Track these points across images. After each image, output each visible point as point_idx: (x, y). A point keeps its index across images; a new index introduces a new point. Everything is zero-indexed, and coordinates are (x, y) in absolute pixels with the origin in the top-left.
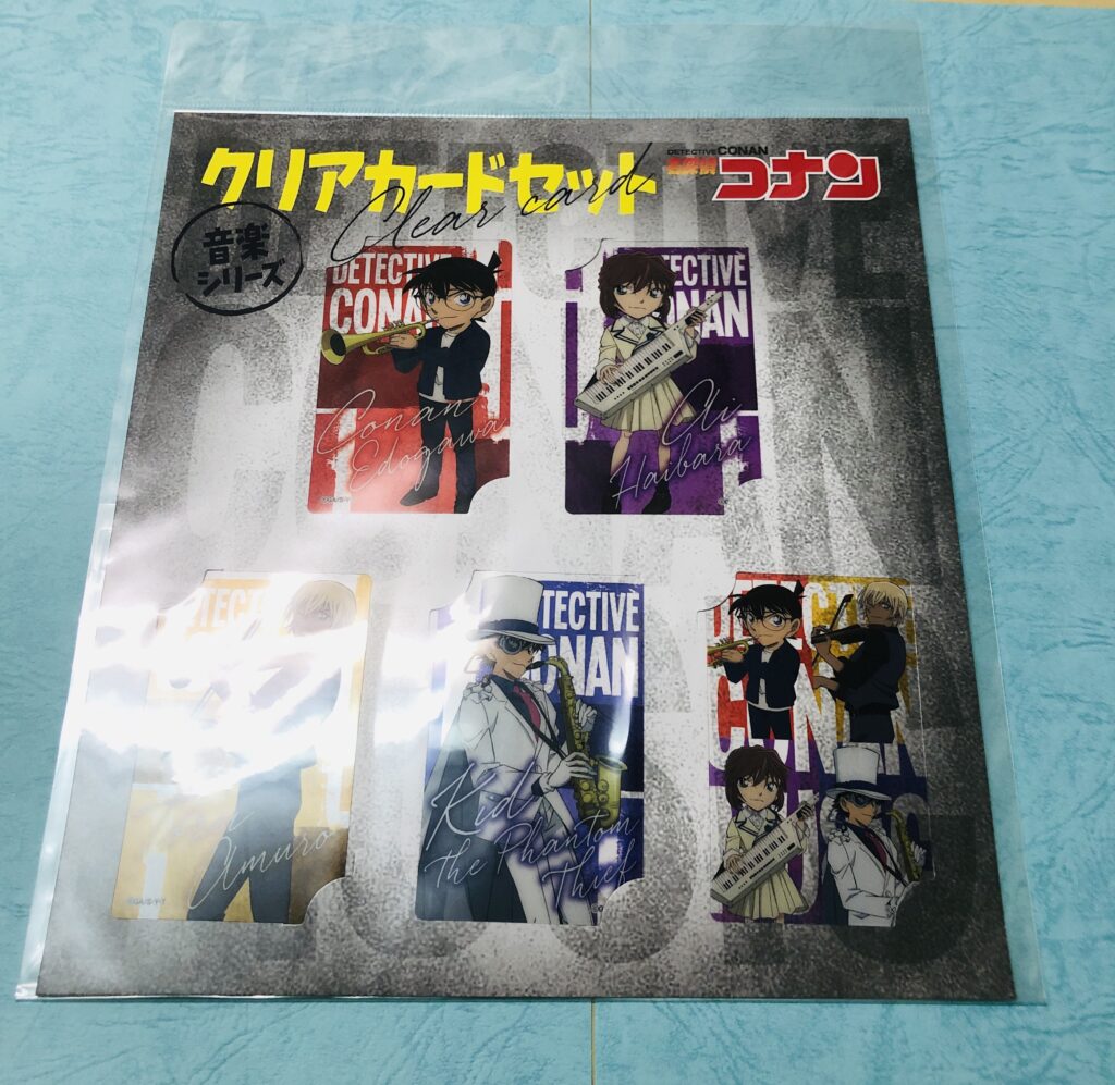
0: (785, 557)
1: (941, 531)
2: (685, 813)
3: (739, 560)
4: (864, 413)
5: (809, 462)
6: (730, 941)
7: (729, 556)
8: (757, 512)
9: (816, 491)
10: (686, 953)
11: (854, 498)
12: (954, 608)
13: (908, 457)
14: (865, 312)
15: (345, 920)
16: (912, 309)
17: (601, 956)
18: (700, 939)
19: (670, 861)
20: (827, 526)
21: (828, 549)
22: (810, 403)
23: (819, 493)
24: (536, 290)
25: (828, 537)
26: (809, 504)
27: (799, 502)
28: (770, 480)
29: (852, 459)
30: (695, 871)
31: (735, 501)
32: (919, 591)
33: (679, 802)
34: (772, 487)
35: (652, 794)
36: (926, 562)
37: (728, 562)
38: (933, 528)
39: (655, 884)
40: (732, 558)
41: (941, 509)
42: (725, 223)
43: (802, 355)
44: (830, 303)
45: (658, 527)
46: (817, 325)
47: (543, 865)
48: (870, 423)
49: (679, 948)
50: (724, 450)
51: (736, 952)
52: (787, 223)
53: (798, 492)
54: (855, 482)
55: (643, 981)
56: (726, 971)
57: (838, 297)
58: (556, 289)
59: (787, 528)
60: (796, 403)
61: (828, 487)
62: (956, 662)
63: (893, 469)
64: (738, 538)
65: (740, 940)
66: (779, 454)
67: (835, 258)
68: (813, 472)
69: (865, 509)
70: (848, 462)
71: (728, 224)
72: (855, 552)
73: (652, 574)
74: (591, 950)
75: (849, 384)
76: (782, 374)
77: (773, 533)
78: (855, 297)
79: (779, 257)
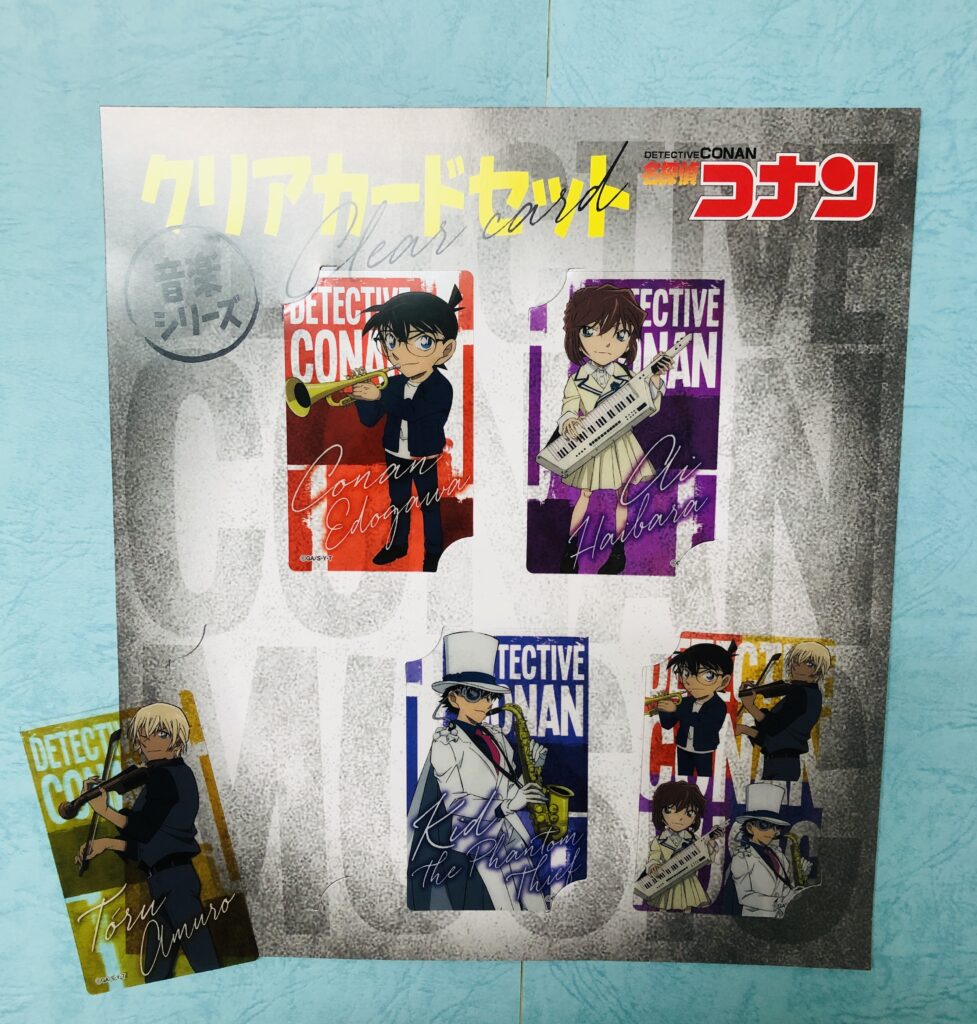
0: (727, 618)
1: (878, 595)
2: (622, 832)
3: (685, 620)
4: (821, 473)
5: (761, 525)
6: (652, 924)
7: (676, 617)
8: (706, 575)
9: (764, 554)
10: (617, 932)
11: (800, 561)
12: (877, 666)
13: (858, 520)
14: (838, 360)
15: (352, 908)
16: (888, 356)
17: (550, 933)
18: (628, 923)
19: (608, 867)
20: (770, 589)
21: (768, 612)
22: (769, 462)
23: (767, 556)
24: (498, 332)
25: (770, 599)
26: (756, 567)
27: (747, 565)
28: (721, 543)
29: (802, 522)
30: (627, 875)
31: (686, 563)
32: (847, 651)
33: (617, 824)
34: (723, 550)
35: (595, 818)
36: (858, 623)
37: (675, 622)
38: (869, 590)
39: (595, 884)
40: (678, 618)
41: (881, 573)
42: (702, 249)
43: (767, 409)
44: (803, 349)
45: (611, 588)
46: (786, 375)
47: (506, 870)
48: (826, 483)
49: (611, 929)
50: (680, 511)
51: (655, 932)
52: (769, 249)
53: (747, 555)
54: (803, 546)
55: (582, 950)
56: (647, 945)
57: (813, 341)
58: (519, 330)
59: (732, 590)
60: (755, 462)
61: (776, 550)
62: (869, 713)
63: (842, 532)
64: (686, 600)
65: (660, 924)
66: (733, 515)
67: (816, 293)
68: (764, 535)
69: (809, 572)
70: (799, 525)
71: (705, 251)
72: (793, 614)
73: (604, 632)
74: (542, 929)
75: (811, 442)
76: (745, 430)
77: (719, 595)
78: (830, 342)
79: (756, 291)
